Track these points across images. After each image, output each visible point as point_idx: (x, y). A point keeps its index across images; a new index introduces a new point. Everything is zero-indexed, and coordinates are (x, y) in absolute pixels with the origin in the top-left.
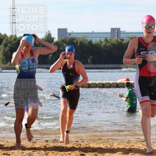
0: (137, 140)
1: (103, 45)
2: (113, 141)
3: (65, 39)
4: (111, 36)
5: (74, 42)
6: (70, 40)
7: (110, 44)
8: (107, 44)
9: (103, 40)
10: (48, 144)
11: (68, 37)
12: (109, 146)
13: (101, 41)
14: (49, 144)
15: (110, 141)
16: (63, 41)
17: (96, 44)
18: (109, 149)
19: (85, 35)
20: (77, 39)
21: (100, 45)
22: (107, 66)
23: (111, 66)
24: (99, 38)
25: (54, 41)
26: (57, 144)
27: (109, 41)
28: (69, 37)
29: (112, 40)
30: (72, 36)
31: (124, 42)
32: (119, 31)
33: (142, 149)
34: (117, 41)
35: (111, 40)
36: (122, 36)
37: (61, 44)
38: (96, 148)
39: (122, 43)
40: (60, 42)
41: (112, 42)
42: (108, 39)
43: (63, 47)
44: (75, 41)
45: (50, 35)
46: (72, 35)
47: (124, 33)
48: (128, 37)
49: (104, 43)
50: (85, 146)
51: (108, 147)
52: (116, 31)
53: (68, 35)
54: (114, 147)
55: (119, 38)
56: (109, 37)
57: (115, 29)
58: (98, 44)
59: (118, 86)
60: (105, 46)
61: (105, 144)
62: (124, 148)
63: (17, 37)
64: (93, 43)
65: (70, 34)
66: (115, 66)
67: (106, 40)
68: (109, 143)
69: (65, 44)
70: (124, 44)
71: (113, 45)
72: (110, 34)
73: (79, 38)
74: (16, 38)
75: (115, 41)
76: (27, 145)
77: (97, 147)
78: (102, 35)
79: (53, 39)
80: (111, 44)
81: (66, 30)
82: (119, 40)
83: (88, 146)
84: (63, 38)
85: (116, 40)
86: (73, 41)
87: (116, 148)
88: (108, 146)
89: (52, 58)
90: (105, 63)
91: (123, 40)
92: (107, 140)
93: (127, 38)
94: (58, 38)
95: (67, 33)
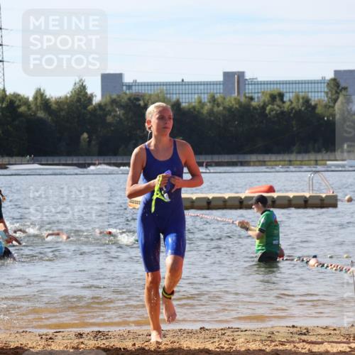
0: (292, 330)
1: (205, 110)
2: (236, 333)
3: (119, 96)
4: (224, 90)
5: (140, 105)
6: (129, 99)
7: (221, 108)
8: (216, 109)
9: (205, 98)
10: (82, 343)
11: (126, 94)
12: (226, 346)
13: (200, 102)
14: (86, 342)
15: (228, 333)
16: (113, 102)
17: (189, 109)
18: (225, 352)
19: (165, 87)
20: (147, 98)
21: (199, 112)
22: (216, 158)
23: (226, 158)
24: (196, 96)
25: (94, 103)
26: (104, 341)
27: (220, 100)
28: (128, 92)
29: (227, 100)
30: (135, 90)
31: (254, 103)
32: (241, 79)
33: (303, 351)
34: (239, 102)
35: (224, 99)
36: (249, 90)
37: (109, 108)
38: (195, 350)
39: (249, 105)
40: (106, 105)
41: (227, 104)
42: (217, 96)
43: (115, 116)
44: (142, 103)
45: (83, 88)
46: (134, 87)
47: (254, 83)
48: (263, 93)
49: (208, 106)
50: (169, 347)
51: (223, 348)
52: (234, 79)
53: (124, 88)
54: (238, 348)
55: (242, 95)
56: (219, 92)
57: (233, 74)
58: (194, 107)
59: (241, 204)
60: (211, 112)
61: (216, 340)
62: (260, 350)
63: (8, 93)
64: (184, 105)
65: (129, 86)
66: (234, 158)
67: (213, 100)
68: (226, 338)
69: (117, 109)
70: (255, 108)
71: (230, 109)
72: (222, 86)
73: (150, 95)
74: (6, 96)
75: (233, 102)
76: (34, 344)
77: (197, 348)
78: (202, 87)
79: (90, 99)
80: (224, 108)
81: (120, 76)
82: (243, 99)
83: (176, 345)
84: (114, 96)
85: (235, 99)
86: (137, 103)
87: (243, 349)
88: (223, 345)
89: (90, 142)
90: (212, 153)
91: (252, 99)
92: (220, 332)
93: (260, 95)
94: (103, 95)
95: (122, 84)
